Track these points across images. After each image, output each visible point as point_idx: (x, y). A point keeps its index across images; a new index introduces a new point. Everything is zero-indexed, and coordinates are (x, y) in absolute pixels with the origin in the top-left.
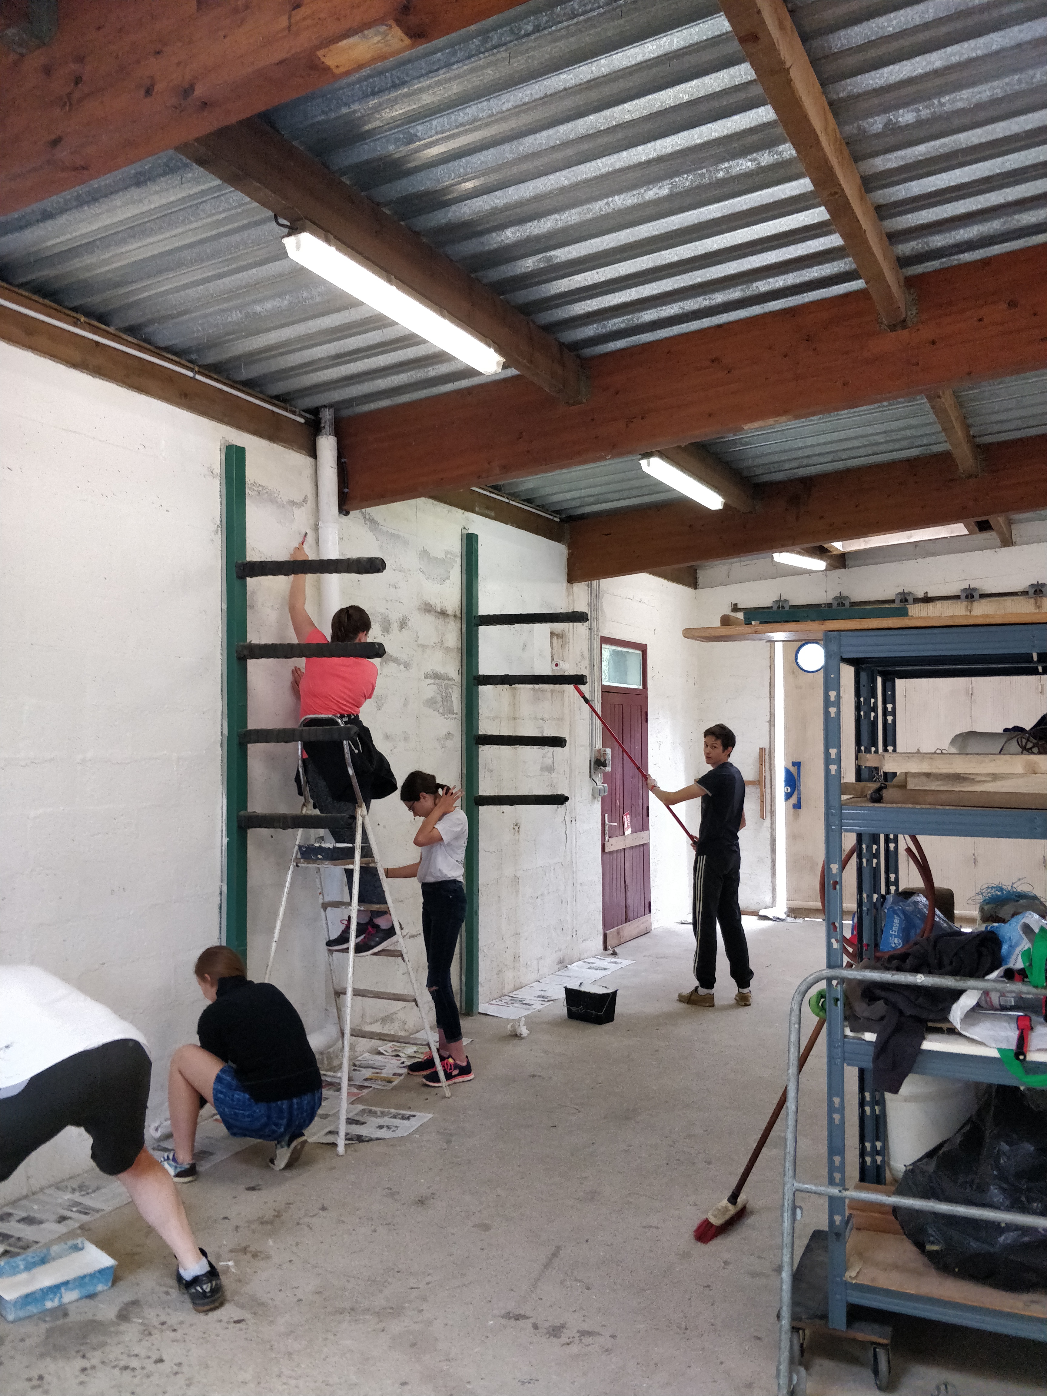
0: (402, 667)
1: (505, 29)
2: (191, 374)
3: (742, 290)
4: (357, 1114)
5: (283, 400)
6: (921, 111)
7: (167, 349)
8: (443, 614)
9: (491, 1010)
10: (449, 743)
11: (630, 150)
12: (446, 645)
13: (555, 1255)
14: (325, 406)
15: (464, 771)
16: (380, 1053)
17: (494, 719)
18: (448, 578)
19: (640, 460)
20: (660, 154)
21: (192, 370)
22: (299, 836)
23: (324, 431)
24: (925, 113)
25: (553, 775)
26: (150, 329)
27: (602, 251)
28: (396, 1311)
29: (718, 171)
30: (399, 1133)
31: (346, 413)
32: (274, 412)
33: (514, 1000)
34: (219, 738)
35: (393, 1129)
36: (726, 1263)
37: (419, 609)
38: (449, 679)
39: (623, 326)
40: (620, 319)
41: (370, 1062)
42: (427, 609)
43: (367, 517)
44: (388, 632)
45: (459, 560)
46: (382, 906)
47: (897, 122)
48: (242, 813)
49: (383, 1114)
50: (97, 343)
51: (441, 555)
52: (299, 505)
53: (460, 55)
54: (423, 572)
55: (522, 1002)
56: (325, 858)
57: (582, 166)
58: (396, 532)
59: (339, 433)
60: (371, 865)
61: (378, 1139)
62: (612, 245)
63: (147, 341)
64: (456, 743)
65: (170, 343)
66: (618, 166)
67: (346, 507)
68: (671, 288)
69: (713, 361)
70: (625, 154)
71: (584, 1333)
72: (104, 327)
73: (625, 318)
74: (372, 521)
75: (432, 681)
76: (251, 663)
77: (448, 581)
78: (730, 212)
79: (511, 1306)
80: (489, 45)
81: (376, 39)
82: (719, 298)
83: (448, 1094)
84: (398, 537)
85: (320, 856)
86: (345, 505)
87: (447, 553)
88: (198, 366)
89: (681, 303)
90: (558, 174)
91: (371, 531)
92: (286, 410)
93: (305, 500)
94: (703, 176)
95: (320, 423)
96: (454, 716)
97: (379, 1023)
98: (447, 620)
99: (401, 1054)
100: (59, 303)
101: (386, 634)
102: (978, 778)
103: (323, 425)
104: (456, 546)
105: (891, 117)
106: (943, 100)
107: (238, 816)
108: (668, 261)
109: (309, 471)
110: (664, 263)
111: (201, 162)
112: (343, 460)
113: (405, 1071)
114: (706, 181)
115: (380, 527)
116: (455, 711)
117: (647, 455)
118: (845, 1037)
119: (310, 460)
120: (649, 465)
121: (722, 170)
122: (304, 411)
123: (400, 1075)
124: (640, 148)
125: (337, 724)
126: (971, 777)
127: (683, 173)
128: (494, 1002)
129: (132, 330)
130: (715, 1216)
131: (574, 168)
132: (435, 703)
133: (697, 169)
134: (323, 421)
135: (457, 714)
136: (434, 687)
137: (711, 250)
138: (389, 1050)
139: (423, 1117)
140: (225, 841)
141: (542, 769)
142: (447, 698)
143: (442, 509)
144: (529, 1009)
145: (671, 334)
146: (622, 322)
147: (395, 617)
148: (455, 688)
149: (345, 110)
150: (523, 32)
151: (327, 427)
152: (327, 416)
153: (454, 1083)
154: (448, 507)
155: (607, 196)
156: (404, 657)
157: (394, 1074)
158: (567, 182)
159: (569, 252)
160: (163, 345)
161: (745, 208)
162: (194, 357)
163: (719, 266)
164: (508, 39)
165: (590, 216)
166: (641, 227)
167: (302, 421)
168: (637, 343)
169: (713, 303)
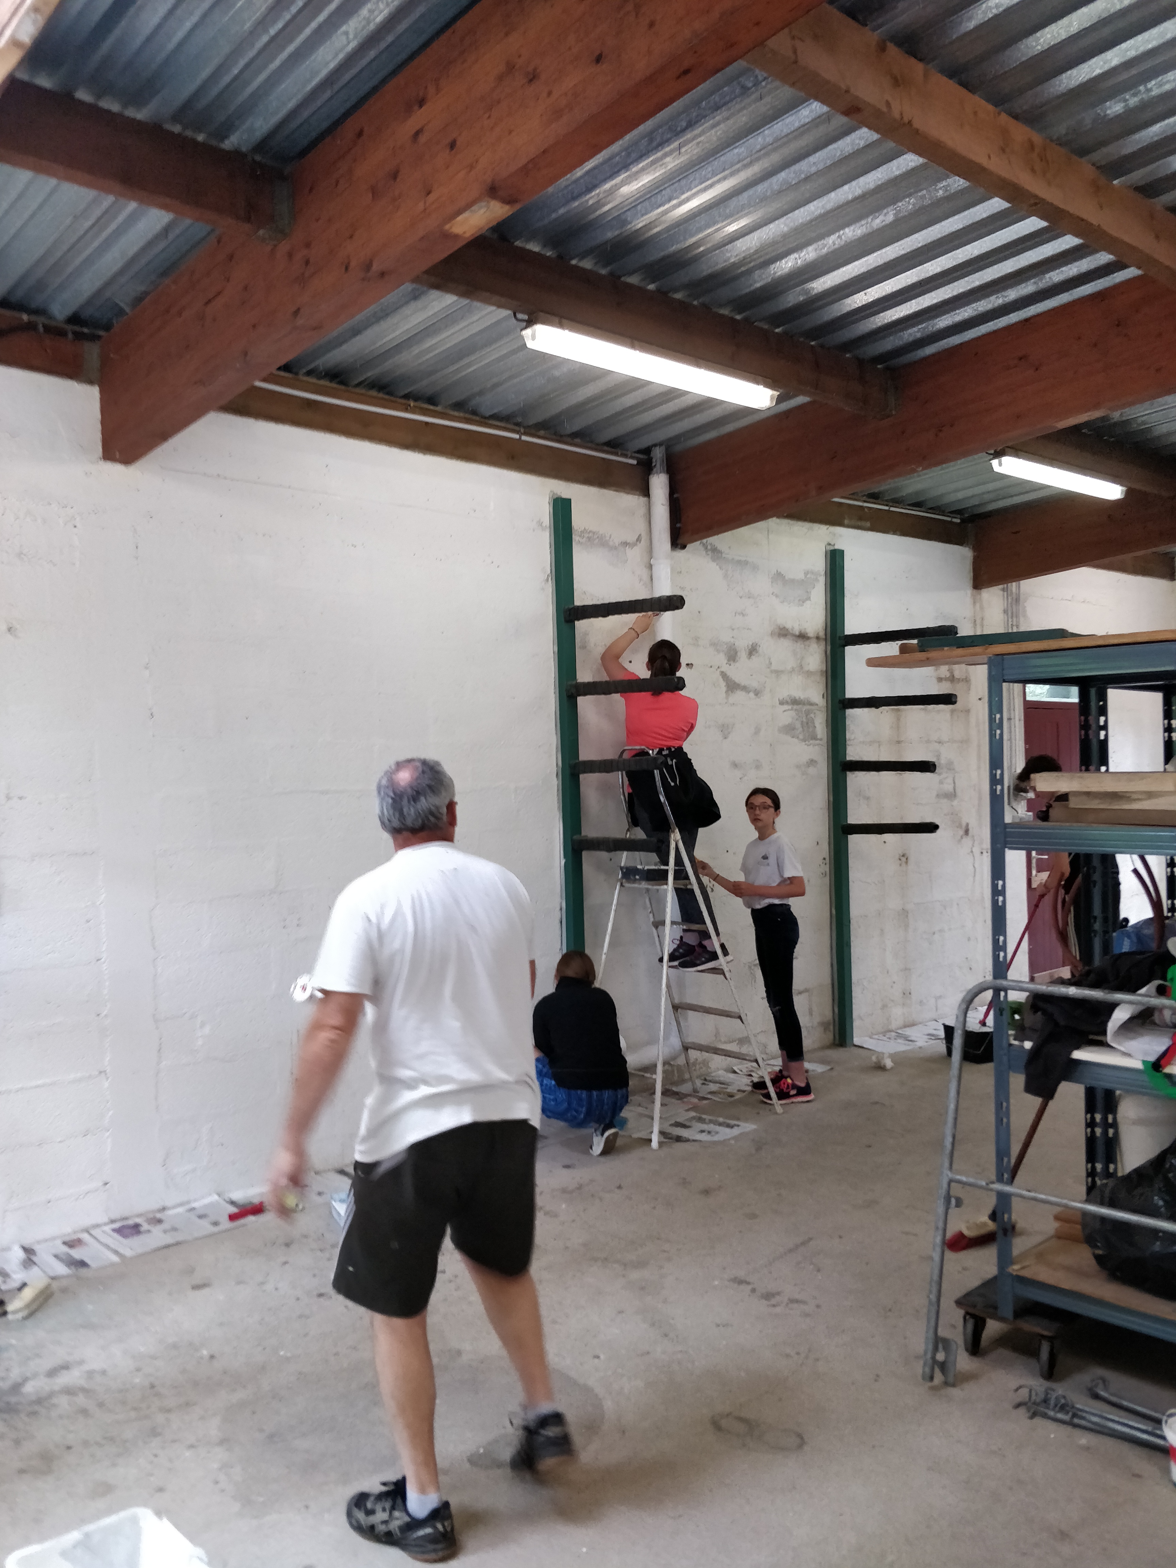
0: (752, 695)
1: (664, 128)
2: (517, 436)
3: (1035, 283)
4: (687, 1120)
5: (614, 445)
6: (1127, 100)
7: (494, 417)
8: (802, 637)
9: (868, 1043)
10: (812, 770)
11: (838, 190)
12: (806, 668)
13: (803, 1244)
14: (655, 445)
15: (831, 799)
16: (735, 1072)
17: (871, 743)
18: (809, 599)
19: (991, 460)
20: (864, 190)
21: (517, 432)
22: (624, 858)
23: (655, 470)
24: (1133, 101)
25: (955, 803)
26: (474, 402)
27: (854, 277)
28: (641, 1264)
29: (937, 191)
30: (716, 1138)
31: (678, 448)
32: (603, 459)
33: (899, 1036)
34: (555, 769)
35: (713, 1134)
36: (965, 1269)
37: (772, 634)
38: (811, 704)
39: (919, 335)
40: (915, 329)
41: (722, 1079)
42: (783, 633)
43: (709, 547)
44: (734, 661)
45: (822, 580)
46: (703, 926)
47: (1105, 115)
48: (575, 837)
49: (711, 1121)
50: (427, 423)
51: (802, 576)
52: (632, 545)
53: (634, 155)
54: (777, 596)
55: (907, 1039)
56: (641, 879)
57: (797, 212)
58: (743, 559)
59: (672, 470)
60: (689, 887)
61: (694, 1141)
62: (863, 270)
63: (474, 413)
64: (822, 770)
65: (495, 411)
66: (829, 206)
67: (680, 541)
68: (950, 295)
69: (1020, 359)
70: (833, 195)
71: (792, 1301)
72: (432, 407)
73: (920, 327)
74: (715, 550)
75: (790, 707)
76: (581, 700)
77: (808, 602)
78: (971, 222)
79: (741, 1274)
80: (655, 144)
81: (482, 211)
82: (1012, 294)
83: (778, 1111)
84: (746, 563)
85: (637, 877)
86: (678, 540)
87: (806, 573)
88: (524, 427)
89: (974, 305)
90: (777, 222)
91: (714, 560)
92: (616, 454)
93: (639, 539)
94: (923, 197)
95: (651, 463)
96: (818, 742)
97: (736, 1043)
98: (807, 643)
99: (753, 1074)
100: (390, 393)
101: (732, 663)
102: (1135, 796)
103: (653, 464)
104: (819, 564)
105: (1099, 111)
106: (1149, 85)
107: (572, 840)
108: (931, 274)
109: (642, 511)
110: (928, 275)
111: (437, 287)
112: (675, 496)
113: (749, 1088)
114: (927, 202)
115: (724, 555)
116: (819, 737)
117: (998, 454)
118: (1011, 1045)
119: (643, 500)
120: (1000, 464)
121: (941, 188)
122: (635, 452)
123: (744, 1091)
124: (846, 187)
125: (648, 754)
126: (1128, 795)
127: (904, 197)
128: (876, 1037)
129: (459, 406)
130: (968, 1228)
131: (790, 215)
132: (794, 729)
133: (916, 192)
134: (654, 460)
135: (821, 740)
136: (793, 713)
137: (972, 256)
138: (744, 1071)
139: (748, 1127)
140: (563, 862)
141: (938, 796)
142: (808, 724)
143: (800, 528)
144: (908, 1045)
145: (980, 334)
146: (918, 331)
147: (742, 644)
148: (818, 713)
149: (554, 216)
150: (679, 129)
151: (658, 465)
152: (658, 454)
153: (792, 1102)
154: (807, 525)
155: (839, 230)
156: (754, 684)
157: (739, 1091)
158: (786, 229)
159: (824, 282)
160: (488, 414)
161: (985, 215)
162: (519, 420)
163: (995, 266)
164: (669, 136)
165: (825, 251)
166: (888, 248)
167: (635, 462)
168: (946, 347)
169: (1007, 300)
